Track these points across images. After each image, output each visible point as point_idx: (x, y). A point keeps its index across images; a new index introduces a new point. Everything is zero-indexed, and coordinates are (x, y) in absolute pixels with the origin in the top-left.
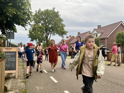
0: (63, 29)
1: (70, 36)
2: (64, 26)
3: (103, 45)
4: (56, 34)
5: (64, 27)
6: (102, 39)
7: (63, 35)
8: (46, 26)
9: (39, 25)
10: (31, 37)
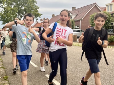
0: (37, 11)
1: (44, 18)
2: (38, 8)
3: (77, 27)
5: (38, 10)
6: (76, 21)
7: (37, 18)
8: (18, 8)
9: (11, 7)
10: (3, 20)
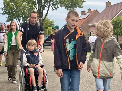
1: (89, 10)
4: (59, 6)
7: (75, 8)
